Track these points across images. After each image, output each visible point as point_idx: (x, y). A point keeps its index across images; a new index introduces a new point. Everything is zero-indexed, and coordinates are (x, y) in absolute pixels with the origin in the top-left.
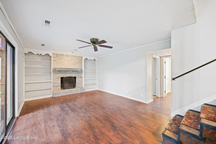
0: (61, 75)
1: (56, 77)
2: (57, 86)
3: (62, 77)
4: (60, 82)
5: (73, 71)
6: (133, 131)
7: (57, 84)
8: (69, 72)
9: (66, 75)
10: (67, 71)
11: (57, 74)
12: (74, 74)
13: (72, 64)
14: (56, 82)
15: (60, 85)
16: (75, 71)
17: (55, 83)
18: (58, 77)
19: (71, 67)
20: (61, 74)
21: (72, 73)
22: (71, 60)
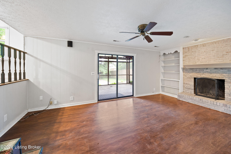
0: (195, 75)
1: (188, 76)
2: (189, 89)
3: (196, 77)
4: (193, 84)
5: (216, 68)
6: (83, 145)
7: (188, 85)
8: (207, 70)
9: (203, 75)
10: (204, 68)
11: (188, 73)
12: (218, 74)
13: (214, 56)
14: (187, 82)
15: (193, 88)
16: (221, 68)
17: (186, 84)
18: (190, 76)
19: (212, 62)
20: (194, 73)
21: (214, 73)
22: (213, 50)
